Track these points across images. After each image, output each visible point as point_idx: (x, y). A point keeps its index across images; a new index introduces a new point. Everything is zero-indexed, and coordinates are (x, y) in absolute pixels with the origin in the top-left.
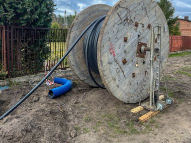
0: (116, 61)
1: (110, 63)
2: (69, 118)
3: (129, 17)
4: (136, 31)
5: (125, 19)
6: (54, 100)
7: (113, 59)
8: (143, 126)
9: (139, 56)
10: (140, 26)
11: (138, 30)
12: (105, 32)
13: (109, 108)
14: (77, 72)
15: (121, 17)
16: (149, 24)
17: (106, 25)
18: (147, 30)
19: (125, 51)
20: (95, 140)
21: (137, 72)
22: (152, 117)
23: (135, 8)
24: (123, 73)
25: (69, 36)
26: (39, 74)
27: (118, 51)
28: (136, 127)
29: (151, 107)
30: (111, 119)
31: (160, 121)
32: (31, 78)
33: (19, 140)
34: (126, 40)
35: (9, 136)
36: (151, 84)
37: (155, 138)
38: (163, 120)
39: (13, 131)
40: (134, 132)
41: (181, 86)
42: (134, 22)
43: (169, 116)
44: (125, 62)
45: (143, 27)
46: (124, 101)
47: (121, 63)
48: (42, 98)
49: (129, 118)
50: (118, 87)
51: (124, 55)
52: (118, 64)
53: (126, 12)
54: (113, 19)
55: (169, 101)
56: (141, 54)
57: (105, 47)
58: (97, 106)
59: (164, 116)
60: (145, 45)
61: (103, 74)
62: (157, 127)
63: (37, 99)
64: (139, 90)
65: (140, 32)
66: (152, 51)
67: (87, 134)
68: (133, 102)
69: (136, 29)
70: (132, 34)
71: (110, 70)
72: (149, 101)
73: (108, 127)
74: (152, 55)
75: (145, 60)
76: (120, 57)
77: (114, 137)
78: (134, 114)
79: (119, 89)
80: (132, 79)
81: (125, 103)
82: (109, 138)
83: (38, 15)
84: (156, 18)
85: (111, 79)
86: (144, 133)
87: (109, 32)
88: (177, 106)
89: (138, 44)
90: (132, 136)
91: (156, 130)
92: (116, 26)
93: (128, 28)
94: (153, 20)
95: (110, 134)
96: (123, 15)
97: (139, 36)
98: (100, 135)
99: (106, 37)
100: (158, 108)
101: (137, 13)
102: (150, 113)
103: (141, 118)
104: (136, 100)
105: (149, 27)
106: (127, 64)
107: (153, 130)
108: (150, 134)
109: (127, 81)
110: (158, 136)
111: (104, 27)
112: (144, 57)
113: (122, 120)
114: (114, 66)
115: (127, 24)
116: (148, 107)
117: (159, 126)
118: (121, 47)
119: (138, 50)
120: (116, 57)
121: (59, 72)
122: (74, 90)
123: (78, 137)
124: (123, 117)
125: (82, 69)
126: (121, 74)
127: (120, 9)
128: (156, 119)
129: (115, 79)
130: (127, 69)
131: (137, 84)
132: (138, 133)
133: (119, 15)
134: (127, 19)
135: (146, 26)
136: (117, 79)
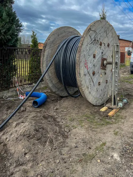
0: (89, 73)
1: (85, 75)
2: (58, 120)
3: (96, 38)
4: (101, 49)
5: (94, 39)
6: (38, 109)
7: (87, 72)
8: (112, 119)
9: (103, 69)
10: (103, 45)
11: (102, 49)
12: (82, 50)
13: (83, 110)
14: (50, 85)
15: (92, 38)
16: (108, 44)
17: (82, 44)
18: (107, 48)
19: (94, 65)
20: (85, 131)
21: (101, 81)
22: (116, 113)
23: (100, 31)
24: (93, 82)
25: (44, 54)
26: (11, 90)
27: (90, 65)
28: (108, 120)
29: (113, 106)
30: (88, 117)
31: (123, 115)
32: (4, 94)
33: (34, 137)
34: (94, 57)
35: (27, 134)
36: (113, 89)
37: (124, 125)
38: (124, 114)
39: (29, 131)
40: (108, 123)
41: (127, 90)
42: (100, 42)
43: (127, 111)
44: (94, 74)
45: (105, 46)
46: (94, 104)
47: (91, 75)
48: (28, 108)
49: (101, 115)
50: (90, 93)
51: (93, 68)
52: (90, 75)
53: (94, 34)
54: (87, 39)
55: (125, 100)
56: (104, 67)
57: (82, 62)
58: (74, 110)
59: (123, 111)
60: (106, 59)
61: (81, 83)
62: (122, 118)
63: (24, 109)
64: (102, 95)
65: (103, 50)
66: (114, 64)
67: (77, 129)
68: (99, 105)
69: (101, 47)
70: (98, 51)
71: (85, 81)
72: (111, 102)
73: (89, 123)
74: (113, 68)
75: (106, 72)
76: (91, 70)
77: (97, 128)
78: (104, 112)
79: (90, 95)
80: (98, 86)
81: (94, 106)
82: (94, 129)
83: (10, 36)
84: (112, 39)
85: (86, 87)
86: (115, 123)
87: (85, 50)
88: (130, 104)
89: (102, 59)
90: (109, 126)
91: (123, 121)
92: (89, 45)
93: (96, 47)
94: (110, 40)
95: (93, 127)
96: (93, 37)
97: (102, 53)
98: (86, 129)
99: (83, 54)
100: (119, 106)
101: (101, 35)
102: (114, 110)
103: (109, 114)
104: (101, 102)
105: (108, 45)
106: (95, 75)
107: (121, 121)
108: (120, 123)
109: (95, 88)
110: (125, 123)
111: (81, 47)
112: (105, 70)
113: (96, 118)
114: (88, 78)
115: (95, 44)
116: (111, 106)
117: (123, 117)
118: (92, 62)
119: (101, 64)
120: (88, 70)
121: (27, 87)
122: (48, 100)
123: (71, 132)
124: (96, 115)
125: (54, 82)
126: (92, 83)
127: (91, 32)
128: (119, 114)
129: (88, 87)
130: (96, 79)
131: (101, 90)
132: (112, 124)
133: (90, 37)
134: (95, 40)
135: (106, 45)
136: (90, 87)
